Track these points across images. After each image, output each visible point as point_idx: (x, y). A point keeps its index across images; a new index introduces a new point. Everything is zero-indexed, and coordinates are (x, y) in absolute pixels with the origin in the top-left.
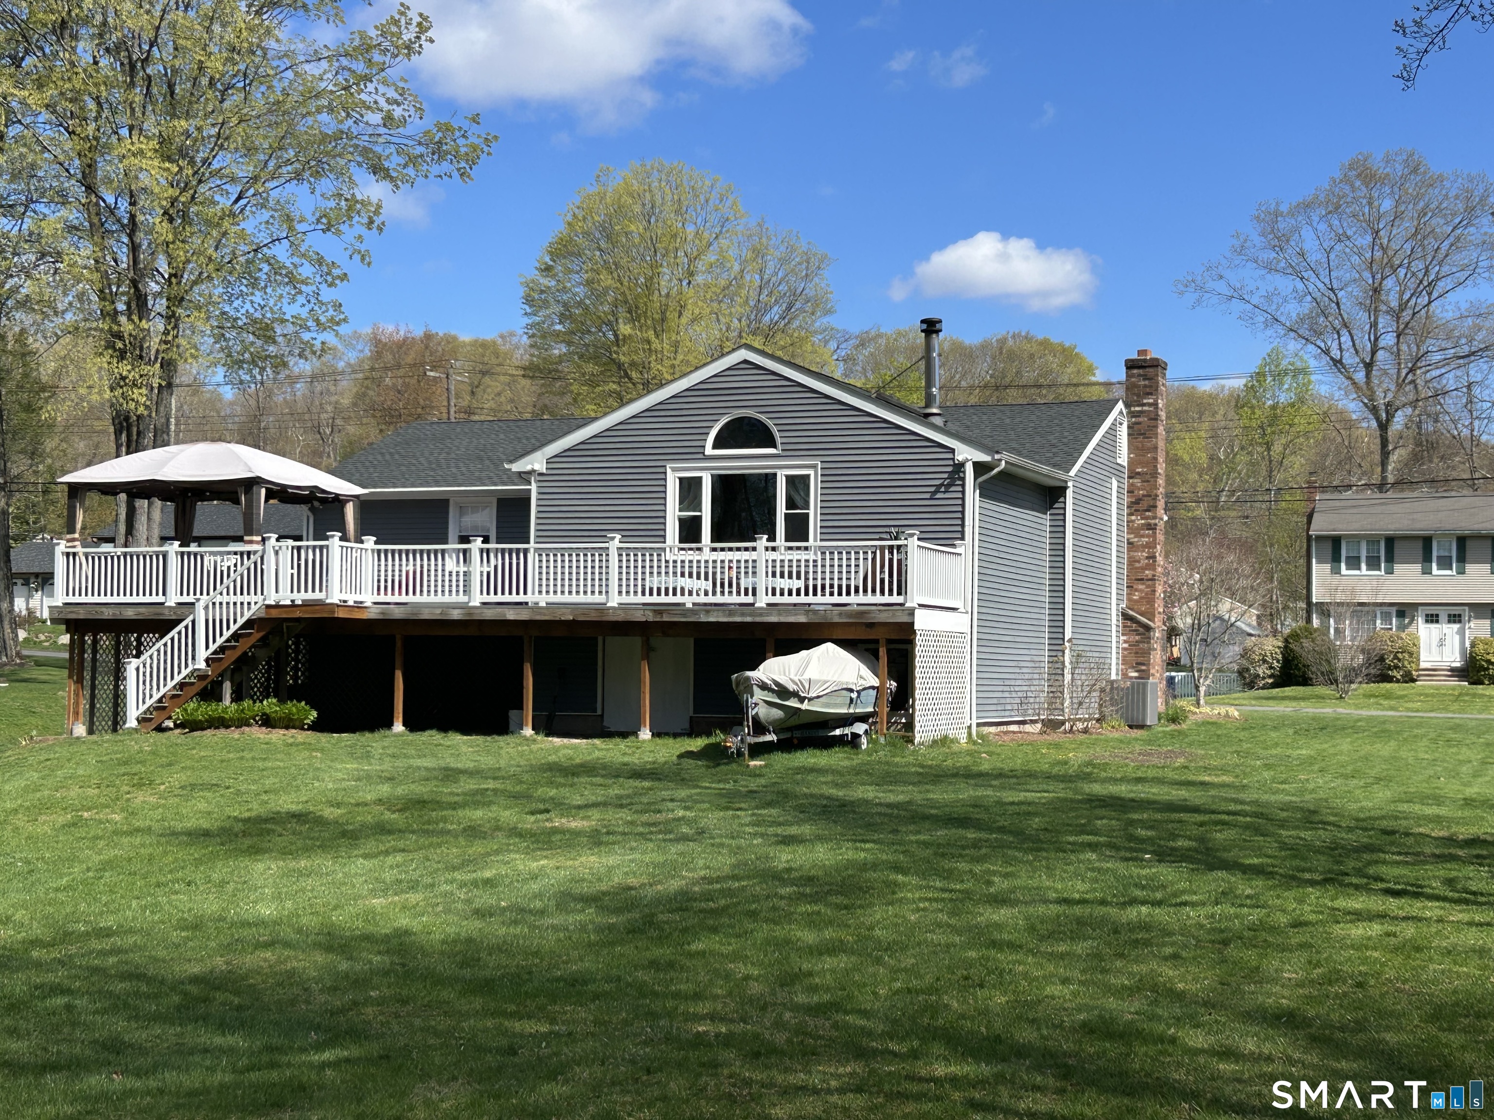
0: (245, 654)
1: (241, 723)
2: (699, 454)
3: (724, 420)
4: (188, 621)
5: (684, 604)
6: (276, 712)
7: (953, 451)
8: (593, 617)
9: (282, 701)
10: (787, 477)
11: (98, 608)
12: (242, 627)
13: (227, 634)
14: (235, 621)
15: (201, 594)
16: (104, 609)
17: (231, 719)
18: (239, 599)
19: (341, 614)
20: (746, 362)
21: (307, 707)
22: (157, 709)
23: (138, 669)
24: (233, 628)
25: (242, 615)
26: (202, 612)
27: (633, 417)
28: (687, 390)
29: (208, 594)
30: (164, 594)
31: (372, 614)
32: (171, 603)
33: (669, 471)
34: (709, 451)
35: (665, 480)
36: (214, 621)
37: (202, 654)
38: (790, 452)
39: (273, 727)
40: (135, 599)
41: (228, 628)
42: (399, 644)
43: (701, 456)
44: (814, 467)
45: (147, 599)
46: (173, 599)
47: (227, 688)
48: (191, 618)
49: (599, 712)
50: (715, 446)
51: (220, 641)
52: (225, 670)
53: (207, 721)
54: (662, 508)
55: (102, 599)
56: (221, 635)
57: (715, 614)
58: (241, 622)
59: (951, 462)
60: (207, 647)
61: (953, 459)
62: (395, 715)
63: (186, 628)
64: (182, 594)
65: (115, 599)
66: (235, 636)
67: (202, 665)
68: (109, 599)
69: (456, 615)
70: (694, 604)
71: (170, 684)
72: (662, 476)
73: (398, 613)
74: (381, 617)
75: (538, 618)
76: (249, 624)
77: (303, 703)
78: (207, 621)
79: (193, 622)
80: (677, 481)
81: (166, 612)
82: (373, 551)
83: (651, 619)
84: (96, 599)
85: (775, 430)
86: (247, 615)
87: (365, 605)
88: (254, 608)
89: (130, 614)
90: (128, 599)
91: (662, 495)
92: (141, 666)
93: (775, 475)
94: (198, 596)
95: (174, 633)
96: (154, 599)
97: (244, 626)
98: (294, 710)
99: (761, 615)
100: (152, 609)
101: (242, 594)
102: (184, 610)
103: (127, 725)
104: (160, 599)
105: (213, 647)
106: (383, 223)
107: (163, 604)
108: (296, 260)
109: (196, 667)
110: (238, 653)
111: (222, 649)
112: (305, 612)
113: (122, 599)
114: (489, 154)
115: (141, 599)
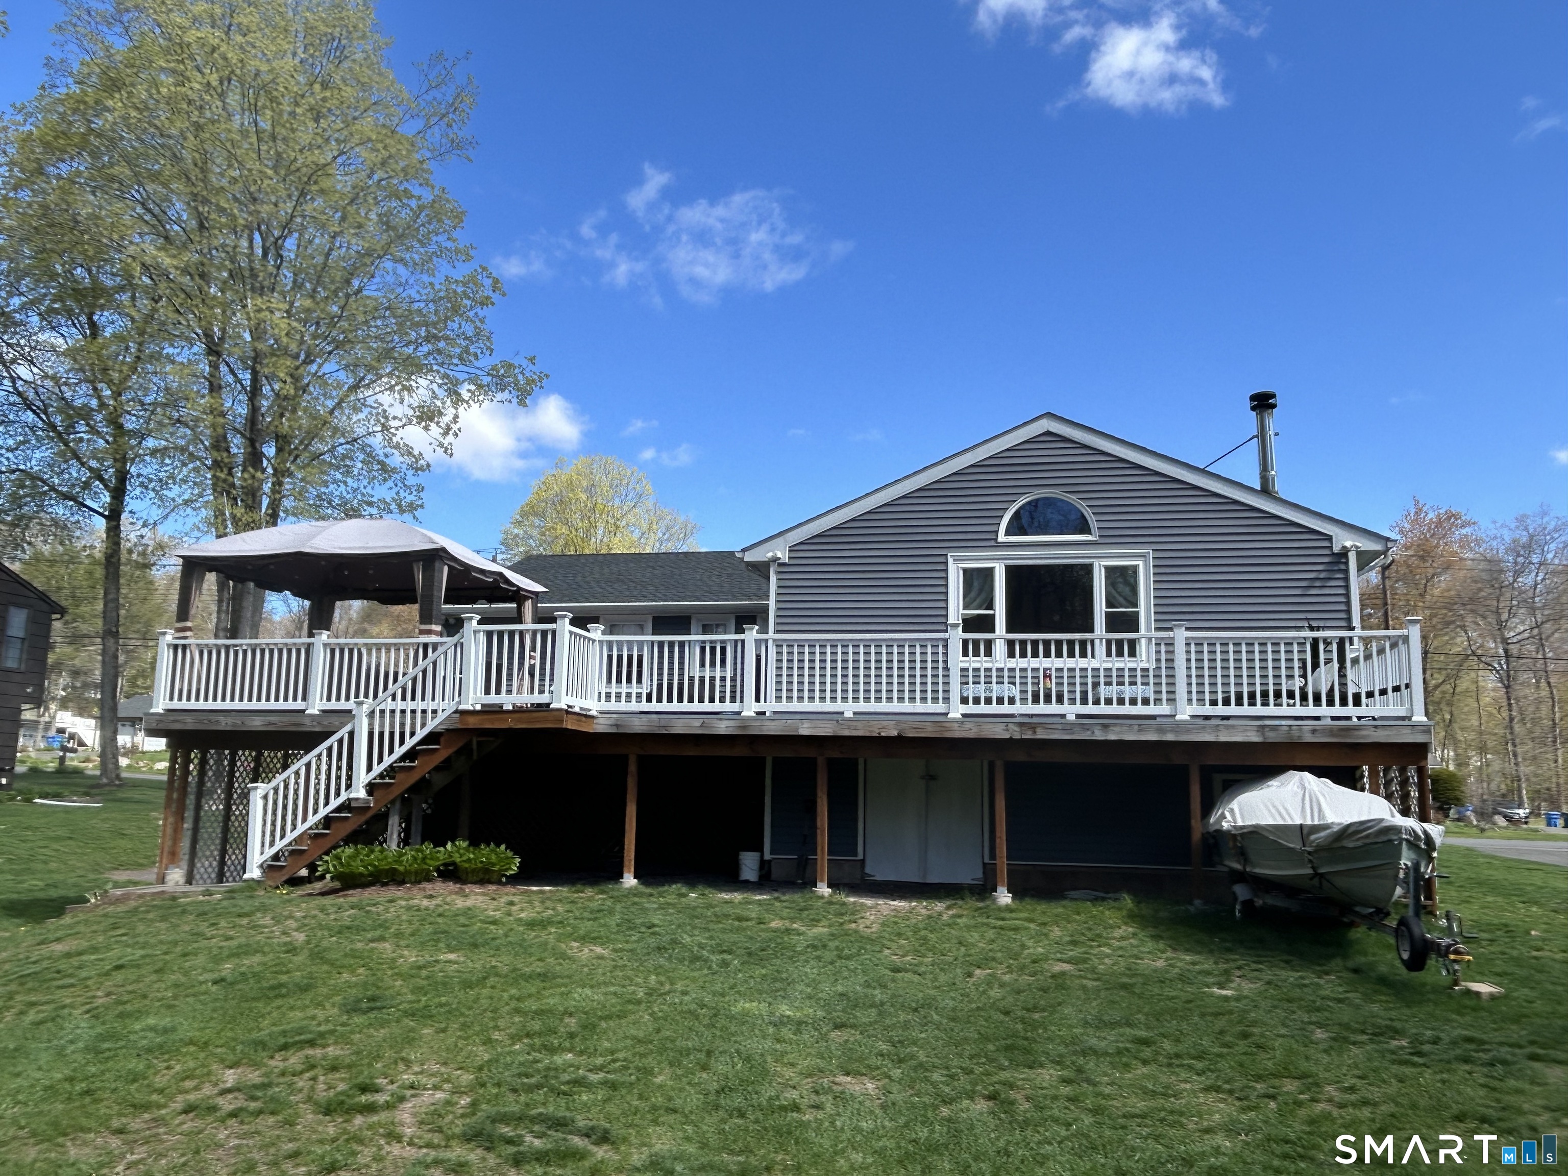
0: (423, 779)
1: (421, 877)
2: (990, 542)
3: (1022, 501)
4: (344, 732)
5: (1063, 716)
6: (469, 860)
7: (1329, 538)
8: (929, 732)
9: (474, 843)
10: (1107, 568)
11: (213, 717)
12: (422, 742)
13: (399, 751)
14: (413, 734)
15: (366, 696)
16: (221, 718)
17: (407, 872)
18: (410, 705)
19: (570, 724)
20: (1048, 433)
21: (510, 853)
22: (293, 853)
23: (265, 797)
24: (409, 743)
25: (423, 725)
26: (365, 721)
27: (904, 497)
28: (972, 466)
29: (375, 696)
30: (304, 699)
31: (601, 726)
32: (314, 710)
33: (950, 560)
34: (1002, 538)
35: (946, 571)
36: (381, 734)
37: (362, 777)
38: (1109, 539)
39: (464, 882)
40: (263, 705)
41: (402, 742)
42: (633, 768)
43: (993, 543)
44: (1143, 556)
45: (281, 705)
46: (316, 705)
47: (394, 825)
48: (348, 728)
49: (860, 857)
50: (1008, 533)
51: (388, 761)
52: (393, 802)
53: (371, 874)
54: (942, 604)
55: (219, 705)
56: (391, 751)
57: (1117, 729)
58: (420, 734)
59: (1327, 552)
60: (369, 768)
61: (1331, 548)
62: (626, 862)
63: (340, 741)
64: (329, 699)
65: (237, 705)
66: (410, 755)
67: (362, 794)
68: (228, 705)
69: (723, 727)
70: (1079, 716)
71: (312, 820)
72: (942, 567)
73: (638, 726)
74: (613, 730)
75: (846, 733)
76: (432, 737)
77: (503, 847)
78: (371, 735)
79: (351, 734)
80: (961, 572)
81: (307, 722)
82: (601, 642)
83: (1017, 736)
84: (210, 705)
85: (1088, 513)
86: (431, 725)
87: (591, 713)
88: (441, 716)
89: (257, 724)
90: (254, 705)
91: (943, 589)
92: (272, 792)
93: (1091, 565)
94: (361, 698)
95: (322, 748)
96: (291, 705)
97: (425, 741)
98: (493, 857)
99: (1188, 731)
100: (286, 719)
101: (413, 699)
102: (335, 720)
103: (246, 876)
104: (299, 705)
105: (377, 769)
106: (459, 430)
107: (303, 711)
108: (388, 450)
109: (352, 796)
110: (414, 777)
111: (391, 771)
112: (519, 721)
113: (245, 705)
114: (541, 387)
115: (272, 705)
